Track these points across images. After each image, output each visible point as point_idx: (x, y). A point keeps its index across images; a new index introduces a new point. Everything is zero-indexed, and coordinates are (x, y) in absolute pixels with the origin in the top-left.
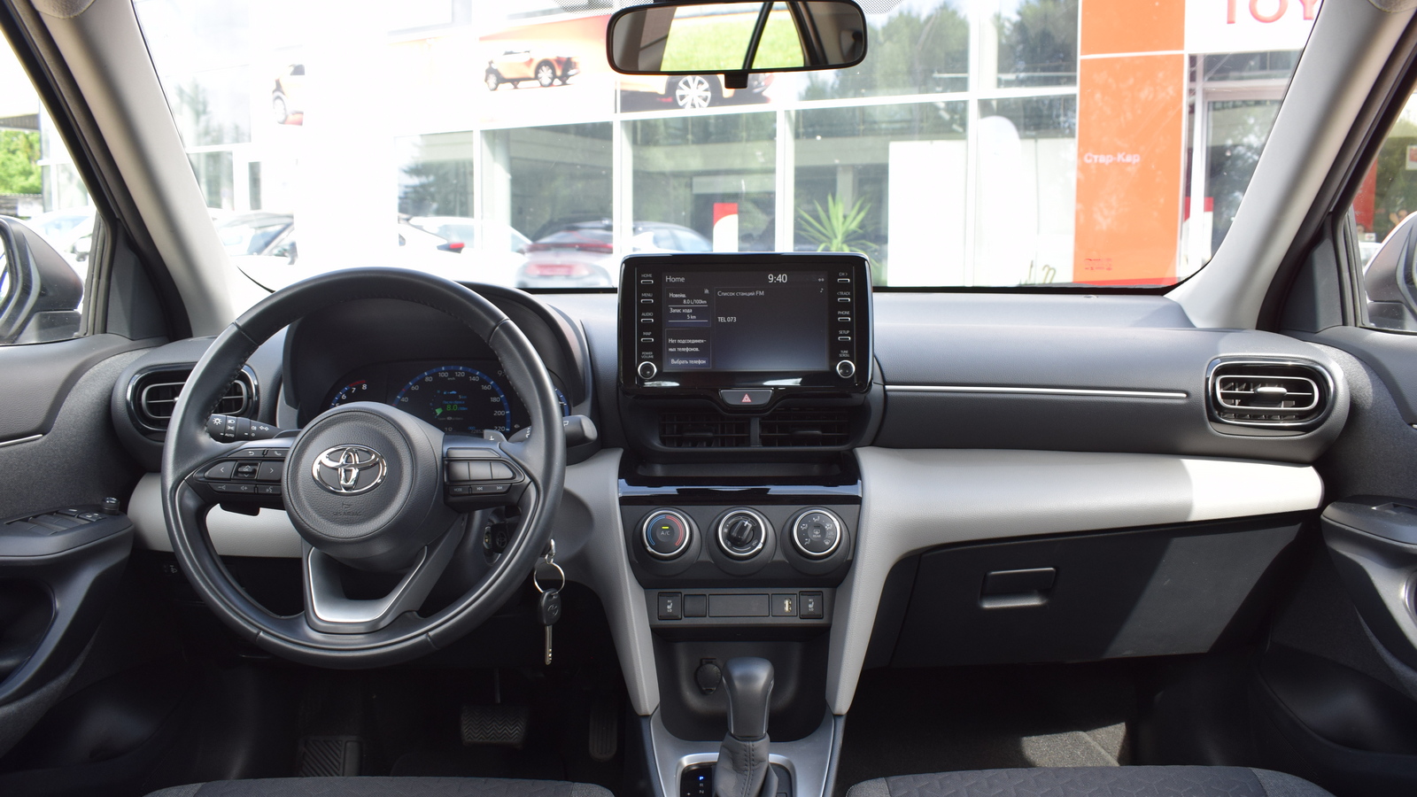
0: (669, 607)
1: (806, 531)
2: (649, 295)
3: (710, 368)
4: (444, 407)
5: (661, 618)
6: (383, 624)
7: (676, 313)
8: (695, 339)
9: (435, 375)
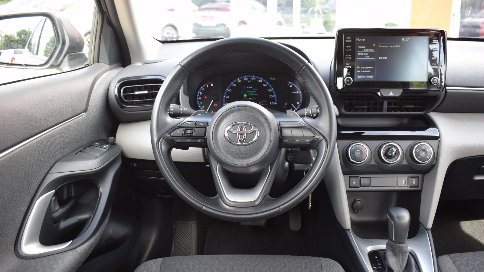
0: (354, 183)
1: (419, 152)
2: (349, 47)
3: (375, 80)
4: (247, 94)
5: (350, 187)
6: (257, 203)
7: (360, 55)
8: (369, 67)
9: (242, 80)
